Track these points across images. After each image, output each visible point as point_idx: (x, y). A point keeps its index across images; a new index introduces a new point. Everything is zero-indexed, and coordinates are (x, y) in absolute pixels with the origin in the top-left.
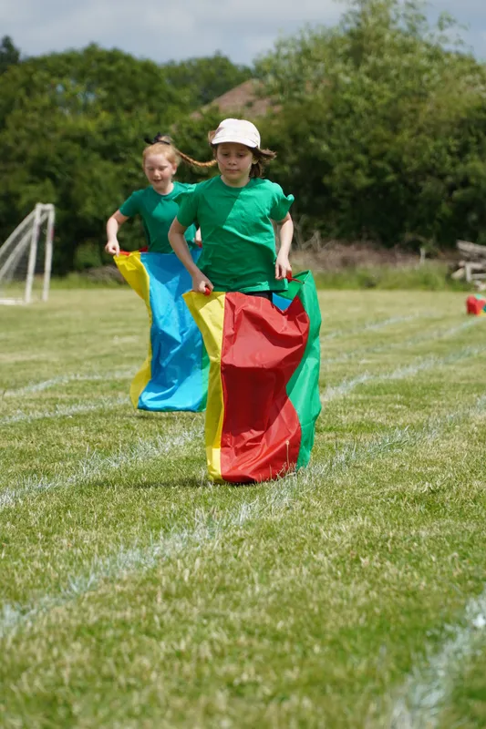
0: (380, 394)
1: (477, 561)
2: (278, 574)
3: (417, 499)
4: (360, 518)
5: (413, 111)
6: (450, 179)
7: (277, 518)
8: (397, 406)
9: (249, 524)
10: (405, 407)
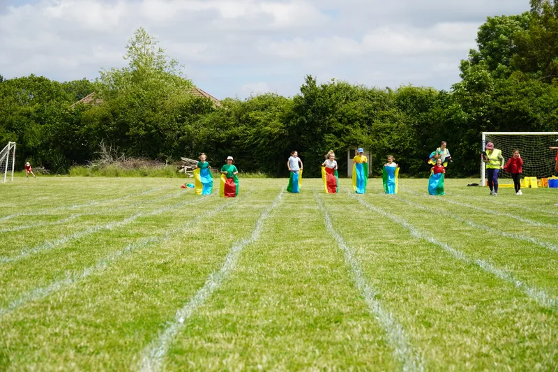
5: (163, 103)
6: (178, 132)
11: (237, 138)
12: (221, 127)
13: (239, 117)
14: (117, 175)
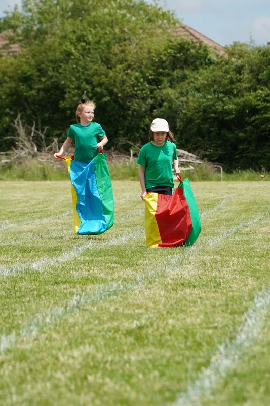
0: (101, 256)
1: (171, 378)
2: (29, 387)
3: (129, 333)
4: (87, 346)
5: (123, 51)
6: (150, 101)
7: (28, 346)
8: (113, 265)
9: (8, 351)
10: (119, 266)
11: (254, 110)
12: (228, 93)
13: (258, 75)
14: (45, 177)
